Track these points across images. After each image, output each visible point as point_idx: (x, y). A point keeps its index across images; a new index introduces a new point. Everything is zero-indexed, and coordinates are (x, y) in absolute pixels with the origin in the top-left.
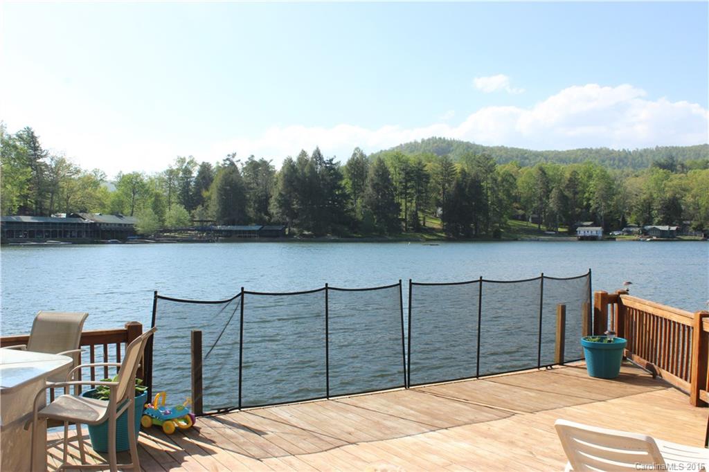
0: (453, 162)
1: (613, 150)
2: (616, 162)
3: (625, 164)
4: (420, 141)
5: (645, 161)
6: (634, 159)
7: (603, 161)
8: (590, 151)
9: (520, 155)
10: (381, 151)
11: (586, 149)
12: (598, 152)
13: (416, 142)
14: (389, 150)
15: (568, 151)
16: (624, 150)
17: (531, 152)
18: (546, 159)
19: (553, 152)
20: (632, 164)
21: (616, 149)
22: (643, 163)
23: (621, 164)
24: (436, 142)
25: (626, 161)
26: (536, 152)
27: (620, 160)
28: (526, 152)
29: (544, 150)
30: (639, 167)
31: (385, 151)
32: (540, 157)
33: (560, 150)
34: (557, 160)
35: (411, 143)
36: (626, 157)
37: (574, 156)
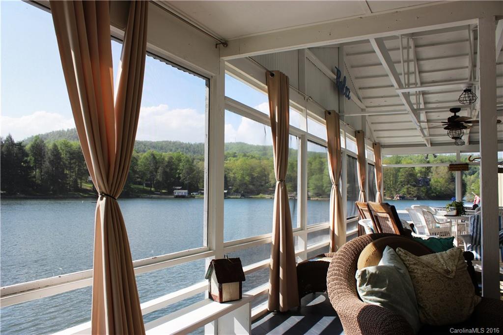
1: (183, 143)
3: (189, 151)
4: (66, 130)
6: (194, 149)
7: (178, 149)
8: (170, 142)
10: (39, 135)
11: (168, 141)
12: (174, 143)
13: (63, 131)
14: (45, 135)
15: (157, 142)
18: (145, 145)
19: (148, 142)
20: (193, 151)
22: (199, 151)
23: (187, 151)
25: (190, 149)
26: (139, 141)
27: (187, 149)
29: (143, 140)
30: (197, 153)
31: (42, 135)
33: (153, 141)
34: (151, 147)
35: (60, 131)
36: (190, 147)
37: (160, 145)
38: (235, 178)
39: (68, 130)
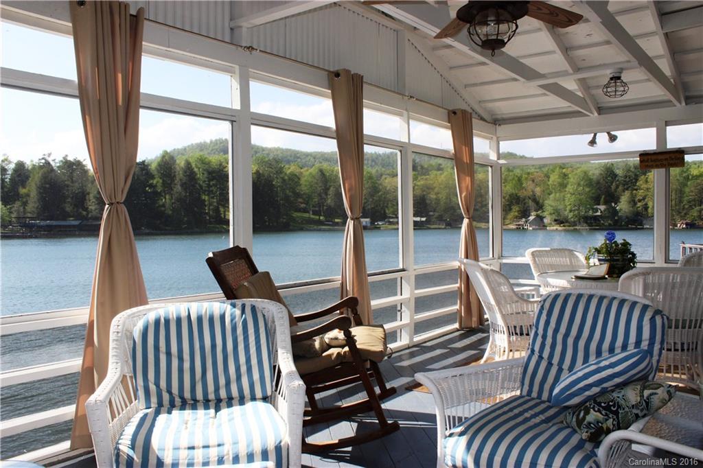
2: (370, 162)
3: (376, 164)
4: (208, 141)
5: (392, 162)
6: (383, 160)
9: (293, 155)
10: (174, 149)
13: (205, 142)
14: (181, 149)
15: (332, 152)
16: (376, 153)
17: (301, 152)
18: (314, 158)
19: (319, 153)
20: (381, 164)
21: (370, 152)
22: (390, 163)
23: (373, 163)
24: (221, 143)
25: (377, 161)
26: (306, 152)
27: (373, 161)
28: (298, 152)
31: (178, 149)
32: (309, 157)
33: (325, 151)
34: (323, 160)
35: (201, 143)
36: (377, 159)
38: (438, 200)
39: (211, 142)
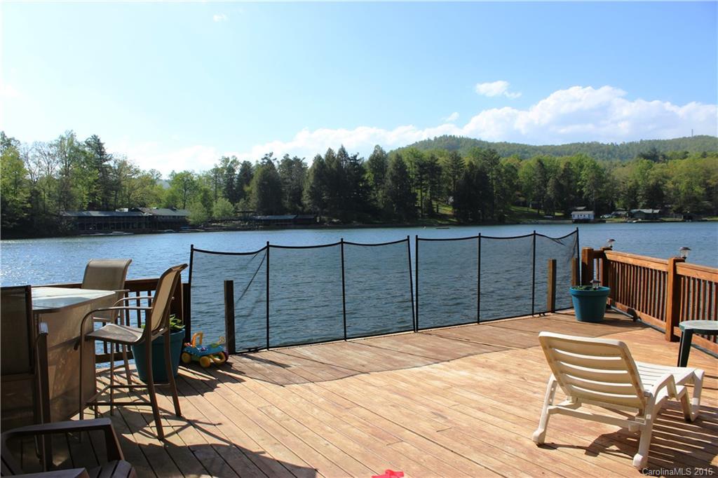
0: (461, 156)
1: (602, 144)
2: (606, 154)
3: (613, 156)
4: (432, 139)
5: (631, 153)
7: (594, 154)
8: (583, 145)
9: (520, 150)
10: (399, 148)
11: (578, 144)
12: (589, 145)
13: (429, 140)
15: (563, 145)
16: (612, 144)
17: (530, 146)
18: (544, 152)
19: (549, 146)
20: (619, 155)
21: (605, 143)
22: (629, 155)
23: (610, 156)
25: (614, 154)
26: (535, 146)
27: (609, 153)
28: (526, 146)
29: (542, 145)
30: (626, 158)
31: (403, 148)
32: (538, 151)
33: (556, 145)
34: (553, 154)
36: (613, 150)
37: (568, 150)
39: (436, 138)
